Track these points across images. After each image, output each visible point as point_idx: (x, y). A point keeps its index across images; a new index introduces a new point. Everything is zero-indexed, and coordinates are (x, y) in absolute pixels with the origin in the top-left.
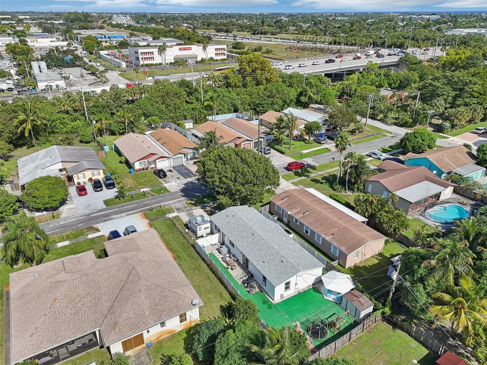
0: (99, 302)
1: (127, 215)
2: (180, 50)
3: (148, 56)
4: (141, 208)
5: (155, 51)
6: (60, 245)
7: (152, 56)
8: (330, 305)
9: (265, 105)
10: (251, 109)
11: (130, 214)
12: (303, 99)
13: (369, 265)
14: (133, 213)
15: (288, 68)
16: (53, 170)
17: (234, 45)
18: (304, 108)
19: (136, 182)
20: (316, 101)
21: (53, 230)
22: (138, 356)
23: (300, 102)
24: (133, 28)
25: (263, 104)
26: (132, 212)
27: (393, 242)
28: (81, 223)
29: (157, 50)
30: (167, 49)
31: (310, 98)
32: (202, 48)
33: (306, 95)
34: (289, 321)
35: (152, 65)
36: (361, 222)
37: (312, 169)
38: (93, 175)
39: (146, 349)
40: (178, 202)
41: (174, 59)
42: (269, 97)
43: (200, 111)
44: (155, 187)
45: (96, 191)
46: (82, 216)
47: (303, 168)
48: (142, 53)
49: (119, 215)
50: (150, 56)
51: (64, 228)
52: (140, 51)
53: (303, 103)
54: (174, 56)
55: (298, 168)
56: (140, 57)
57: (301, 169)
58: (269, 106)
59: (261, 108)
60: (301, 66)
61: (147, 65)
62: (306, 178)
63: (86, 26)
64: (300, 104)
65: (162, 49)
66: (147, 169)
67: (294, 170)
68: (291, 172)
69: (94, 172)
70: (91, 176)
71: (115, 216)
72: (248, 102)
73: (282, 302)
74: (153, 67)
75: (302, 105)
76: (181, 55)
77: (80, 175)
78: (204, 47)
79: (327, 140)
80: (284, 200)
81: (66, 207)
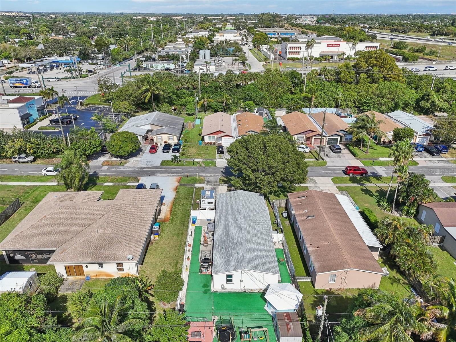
0: (69, 229)
1: (168, 176)
2: (327, 46)
3: (295, 51)
4: (183, 173)
5: (303, 46)
6: (106, 184)
7: (299, 51)
8: (265, 317)
9: (370, 104)
10: (355, 107)
11: (170, 176)
12: (424, 104)
13: (346, 296)
14: (174, 176)
15: (428, 69)
16: (143, 129)
17: (395, 45)
18: (424, 115)
19: (197, 152)
20: (440, 108)
21: (113, 172)
22: (74, 283)
23: (420, 107)
24: (308, 27)
25: (368, 103)
26: (173, 174)
27: (404, 283)
28: (133, 173)
29: (305, 45)
30: (315, 45)
31: (433, 104)
32: (351, 45)
33: (428, 100)
34: (210, 312)
35: (297, 59)
36: (368, 246)
37: (375, 179)
38: (169, 139)
39: (84, 280)
40: (214, 176)
41: (320, 54)
42: (378, 96)
43: (297, 101)
44: (208, 160)
45: (163, 152)
46: (138, 168)
47: (364, 175)
48: (290, 48)
49: (162, 174)
50: (297, 51)
51: (119, 173)
52: (290, 45)
53: (424, 108)
54: (320, 51)
55: (357, 174)
56: (288, 50)
57: (362, 175)
58: (376, 106)
59: (365, 107)
60: (448, 68)
61: (293, 59)
62: (359, 185)
63: (270, 25)
64: (420, 109)
65: (310, 45)
66: (214, 143)
67: (351, 175)
68: (347, 176)
69: (170, 137)
70: (166, 140)
71: (158, 174)
72: (352, 99)
73: (220, 293)
74: (297, 61)
75: (423, 111)
76: (328, 52)
77: (159, 137)
78: (353, 44)
79: (424, 152)
80: (300, 199)
81: (135, 159)
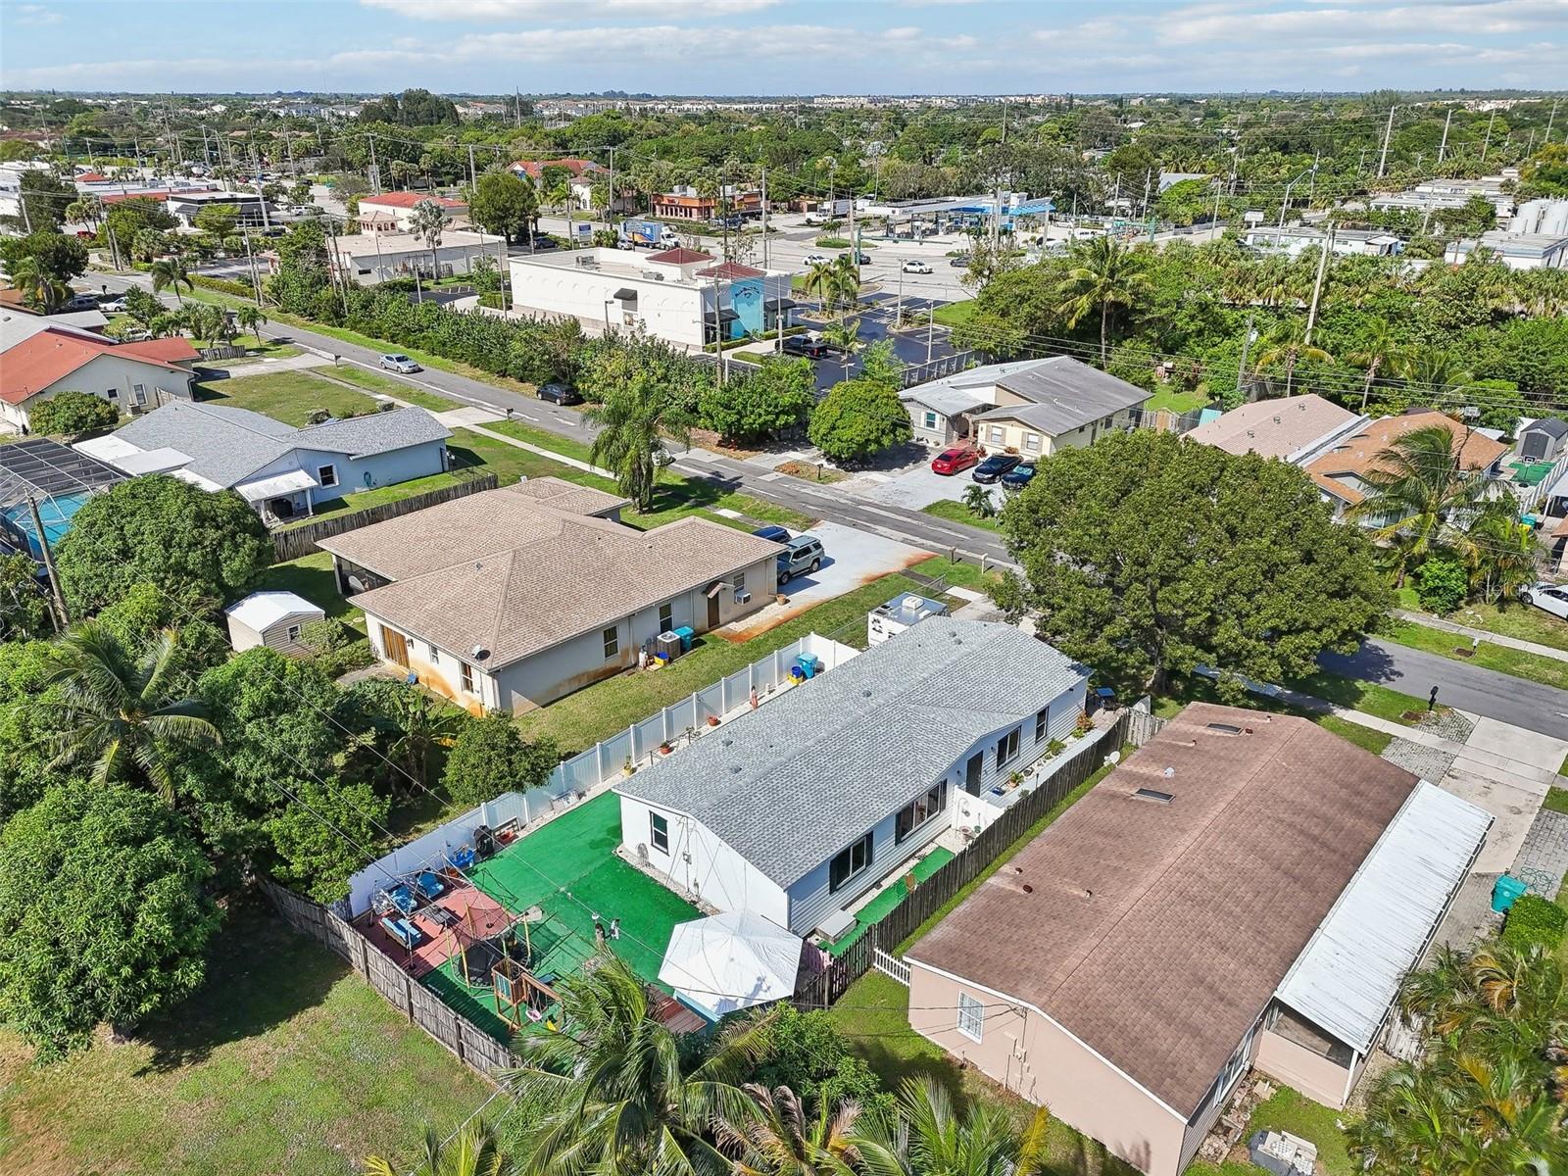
14: (920, 545)
16: (969, 399)
21: (775, 492)
39: (404, 679)
81: (875, 476)
